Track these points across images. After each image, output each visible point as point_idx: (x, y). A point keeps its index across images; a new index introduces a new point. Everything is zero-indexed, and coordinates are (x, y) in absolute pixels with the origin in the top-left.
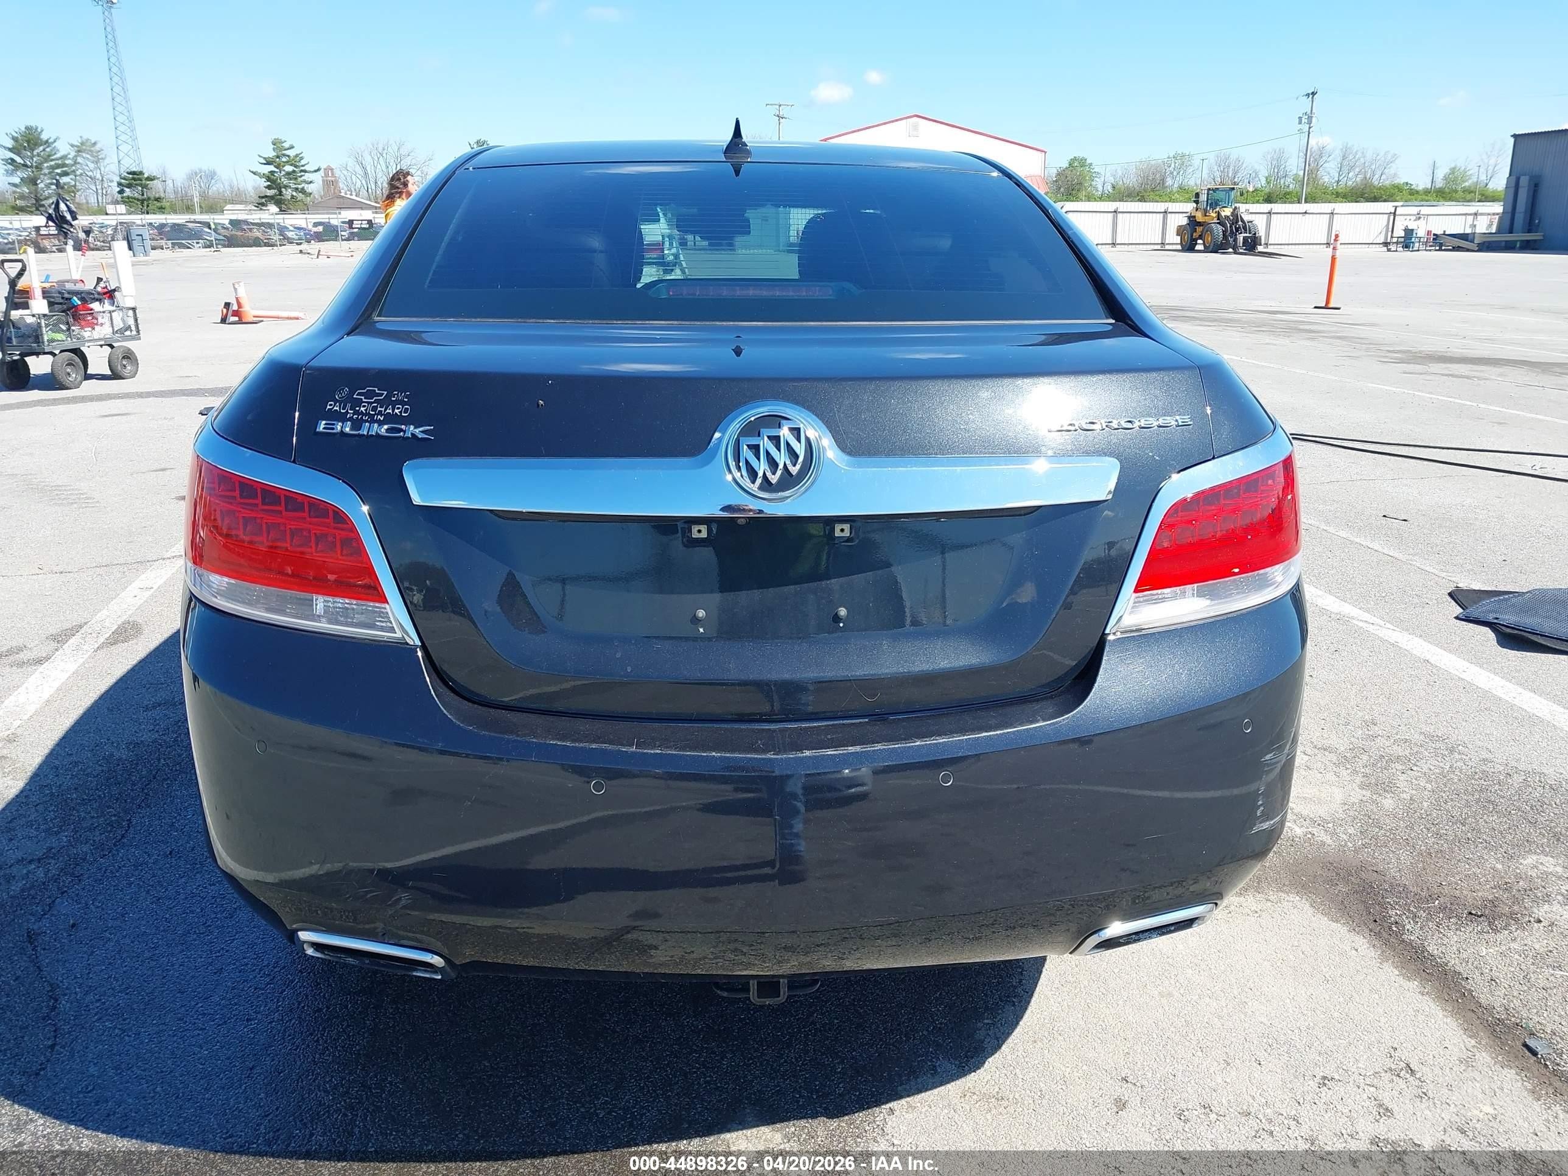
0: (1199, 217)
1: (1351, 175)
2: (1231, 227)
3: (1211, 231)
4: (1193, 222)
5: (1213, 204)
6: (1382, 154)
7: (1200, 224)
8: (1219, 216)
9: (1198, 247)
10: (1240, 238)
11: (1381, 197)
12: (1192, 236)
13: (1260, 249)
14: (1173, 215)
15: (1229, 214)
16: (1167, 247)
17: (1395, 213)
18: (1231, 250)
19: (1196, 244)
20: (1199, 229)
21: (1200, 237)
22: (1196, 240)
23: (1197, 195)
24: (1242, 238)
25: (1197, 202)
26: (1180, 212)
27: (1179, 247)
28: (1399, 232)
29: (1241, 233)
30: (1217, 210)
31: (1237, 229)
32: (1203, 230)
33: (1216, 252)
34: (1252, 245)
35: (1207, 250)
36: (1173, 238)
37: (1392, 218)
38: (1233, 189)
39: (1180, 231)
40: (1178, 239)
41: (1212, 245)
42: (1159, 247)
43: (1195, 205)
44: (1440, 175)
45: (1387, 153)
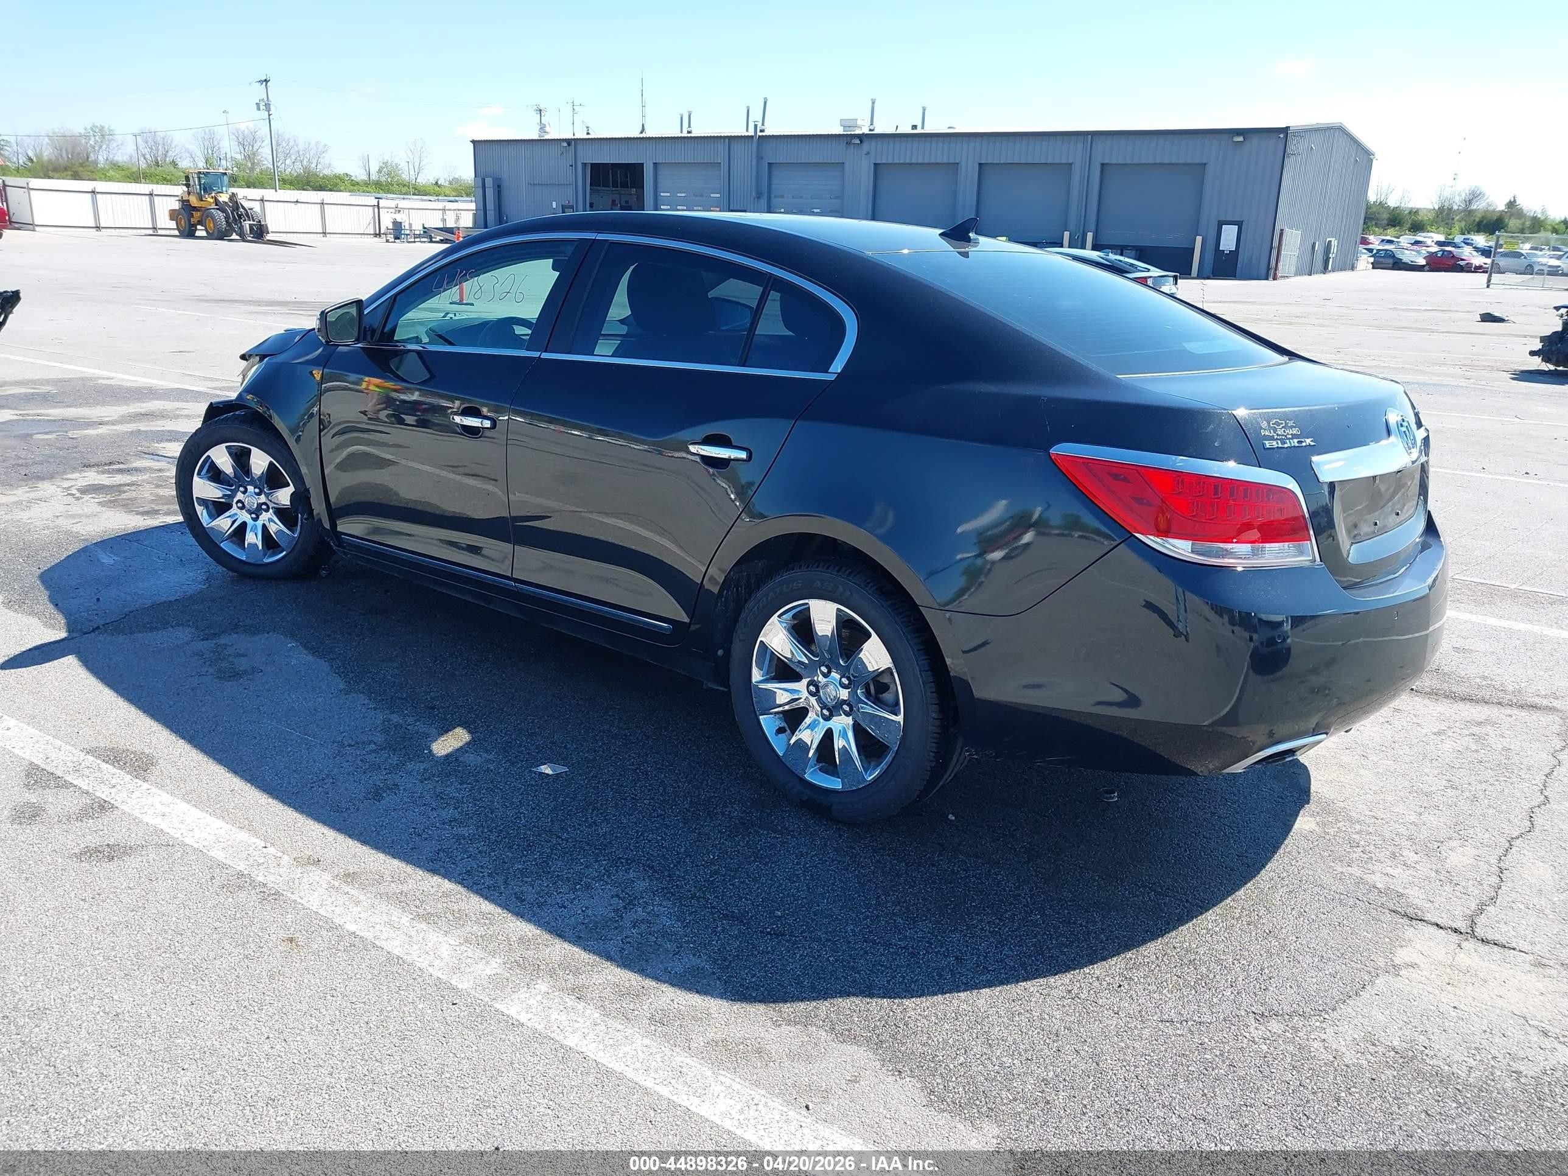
0: (194, 201)
1: (288, 162)
2: (233, 214)
3: (213, 217)
4: (186, 205)
5: (207, 189)
6: (313, 144)
7: (195, 209)
8: (217, 202)
9: (198, 234)
10: (247, 224)
11: (327, 187)
12: (190, 221)
13: (269, 237)
14: (160, 198)
15: (227, 200)
16: (160, 232)
17: (378, 206)
18: (234, 236)
19: (196, 229)
20: (197, 215)
21: (200, 223)
22: (195, 226)
23: (187, 178)
24: (248, 226)
25: (188, 186)
26: (170, 195)
27: (177, 233)
28: (387, 222)
29: (245, 220)
30: (213, 195)
31: (240, 216)
32: (202, 215)
33: (222, 239)
34: (259, 233)
35: (210, 236)
36: (165, 222)
37: (376, 210)
38: (225, 174)
39: (173, 215)
40: (173, 224)
41: (216, 231)
42: (151, 232)
43: (185, 189)
44: (374, 169)
45: (317, 143)
